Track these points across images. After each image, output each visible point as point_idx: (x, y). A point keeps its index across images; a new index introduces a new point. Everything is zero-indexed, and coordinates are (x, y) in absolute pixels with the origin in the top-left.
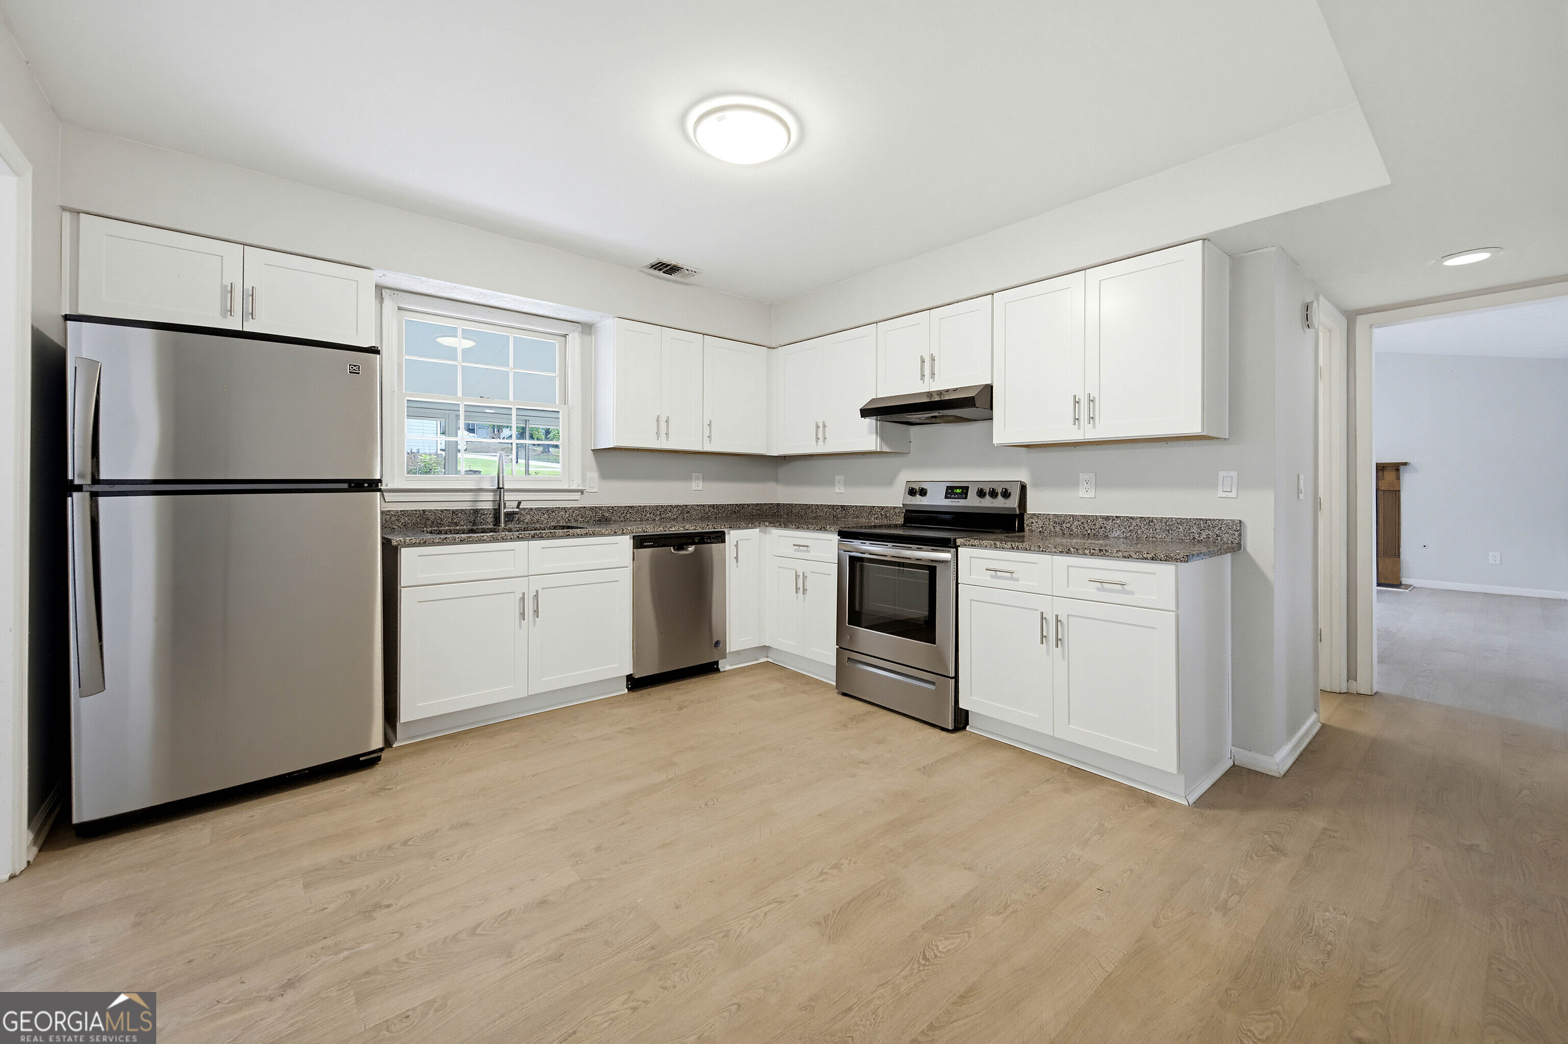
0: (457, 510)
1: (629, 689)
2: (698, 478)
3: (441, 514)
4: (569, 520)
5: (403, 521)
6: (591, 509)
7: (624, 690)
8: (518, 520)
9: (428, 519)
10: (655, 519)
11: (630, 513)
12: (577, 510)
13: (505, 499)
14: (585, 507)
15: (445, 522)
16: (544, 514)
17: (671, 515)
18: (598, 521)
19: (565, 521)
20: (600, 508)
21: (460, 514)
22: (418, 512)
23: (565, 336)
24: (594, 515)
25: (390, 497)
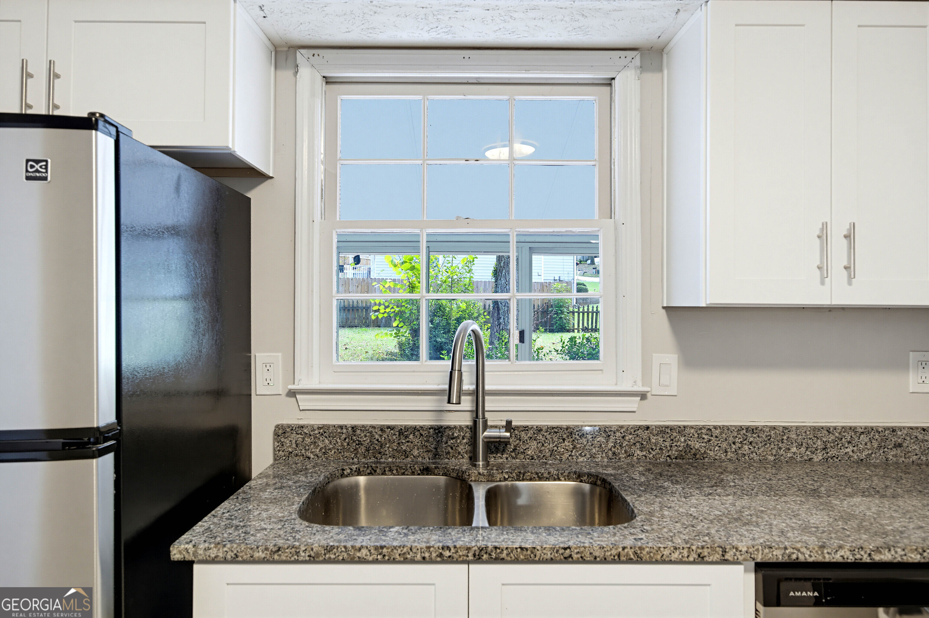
0: (407, 428)
2: (924, 364)
3: (381, 436)
4: (614, 453)
5: (321, 445)
6: (663, 430)
8: (514, 450)
9: (360, 444)
10: (810, 459)
11: (751, 443)
12: (631, 434)
13: (486, 409)
14: (648, 428)
15: (388, 449)
16: (564, 440)
17: (853, 451)
18: (676, 458)
19: (608, 457)
20: (682, 430)
21: (411, 436)
22: (344, 431)
23: (609, 83)
24: (667, 444)
25: (305, 401)
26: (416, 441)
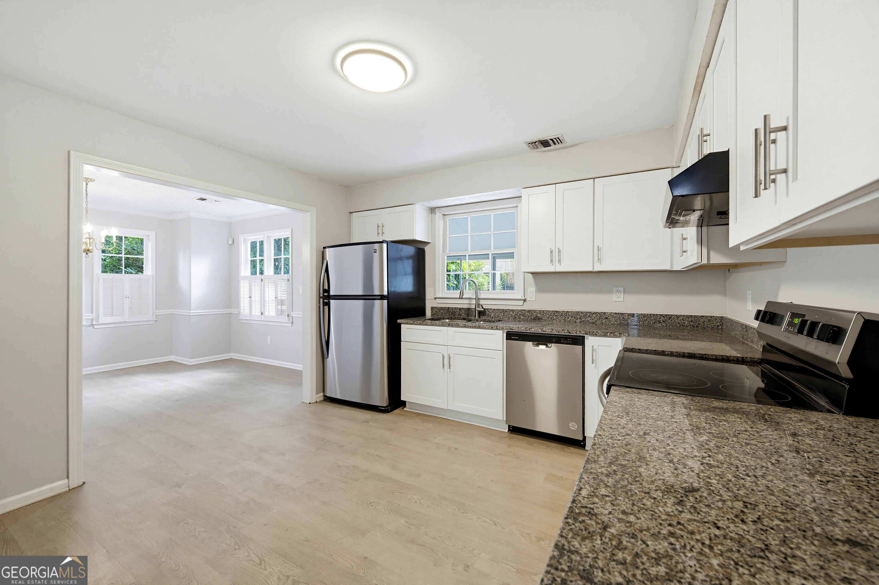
0: (461, 308)
1: (509, 430)
2: (618, 291)
3: (455, 310)
4: (515, 317)
5: (441, 312)
6: (529, 311)
7: (506, 429)
8: (488, 315)
11: (556, 316)
12: (520, 312)
13: (478, 303)
14: (525, 310)
15: (457, 314)
16: (501, 313)
19: (513, 318)
20: (535, 311)
21: (462, 310)
22: (446, 308)
23: (517, 206)
24: (531, 315)
25: (438, 301)
26: (463, 312)
